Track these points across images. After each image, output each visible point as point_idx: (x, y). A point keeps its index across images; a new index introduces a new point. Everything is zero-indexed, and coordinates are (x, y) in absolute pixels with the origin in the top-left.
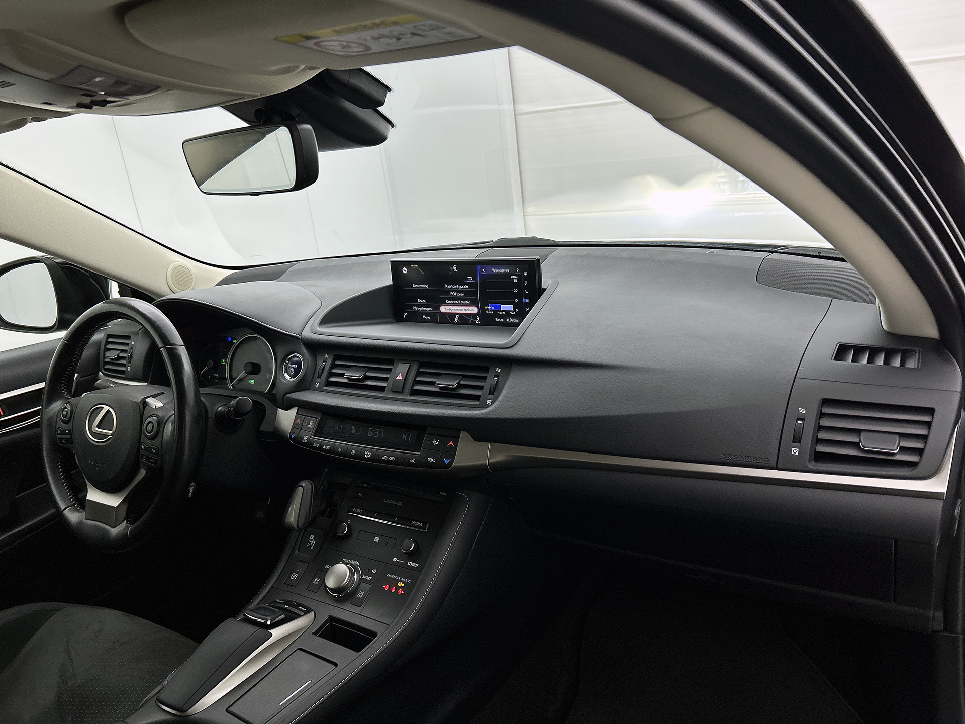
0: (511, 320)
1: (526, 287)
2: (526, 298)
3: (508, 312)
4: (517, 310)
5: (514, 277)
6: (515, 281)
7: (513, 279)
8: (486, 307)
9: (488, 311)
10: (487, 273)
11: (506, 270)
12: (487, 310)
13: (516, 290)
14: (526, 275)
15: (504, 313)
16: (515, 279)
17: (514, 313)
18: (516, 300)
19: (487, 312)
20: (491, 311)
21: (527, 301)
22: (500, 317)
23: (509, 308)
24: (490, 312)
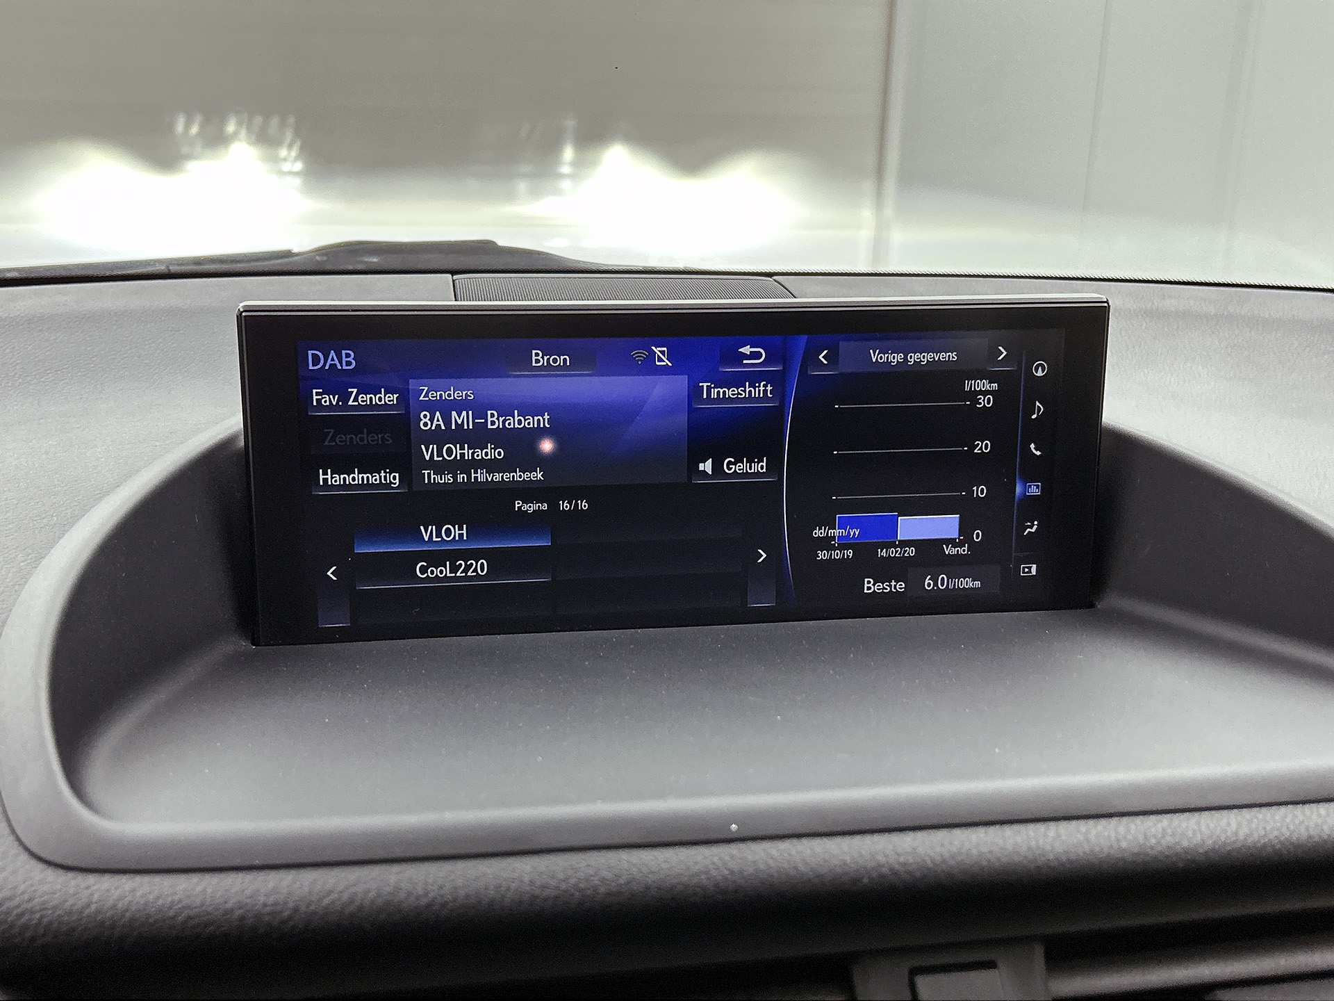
0: (944, 582)
1: (1035, 431)
2: (1028, 478)
3: (930, 550)
4: (978, 535)
5: (983, 385)
6: (985, 402)
7: (974, 394)
8: (818, 533)
9: (830, 548)
10: (846, 367)
11: (943, 356)
12: (826, 543)
13: (983, 447)
14: (1040, 373)
15: (911, 551)
16: (985, 393)
17: (964, 550)
18: (981, 491)
19: (822, 555)
20: (843, 547)
21: (1034, 490)
22: (885, 571)
23: (944, 526)
24: (837, 555)
